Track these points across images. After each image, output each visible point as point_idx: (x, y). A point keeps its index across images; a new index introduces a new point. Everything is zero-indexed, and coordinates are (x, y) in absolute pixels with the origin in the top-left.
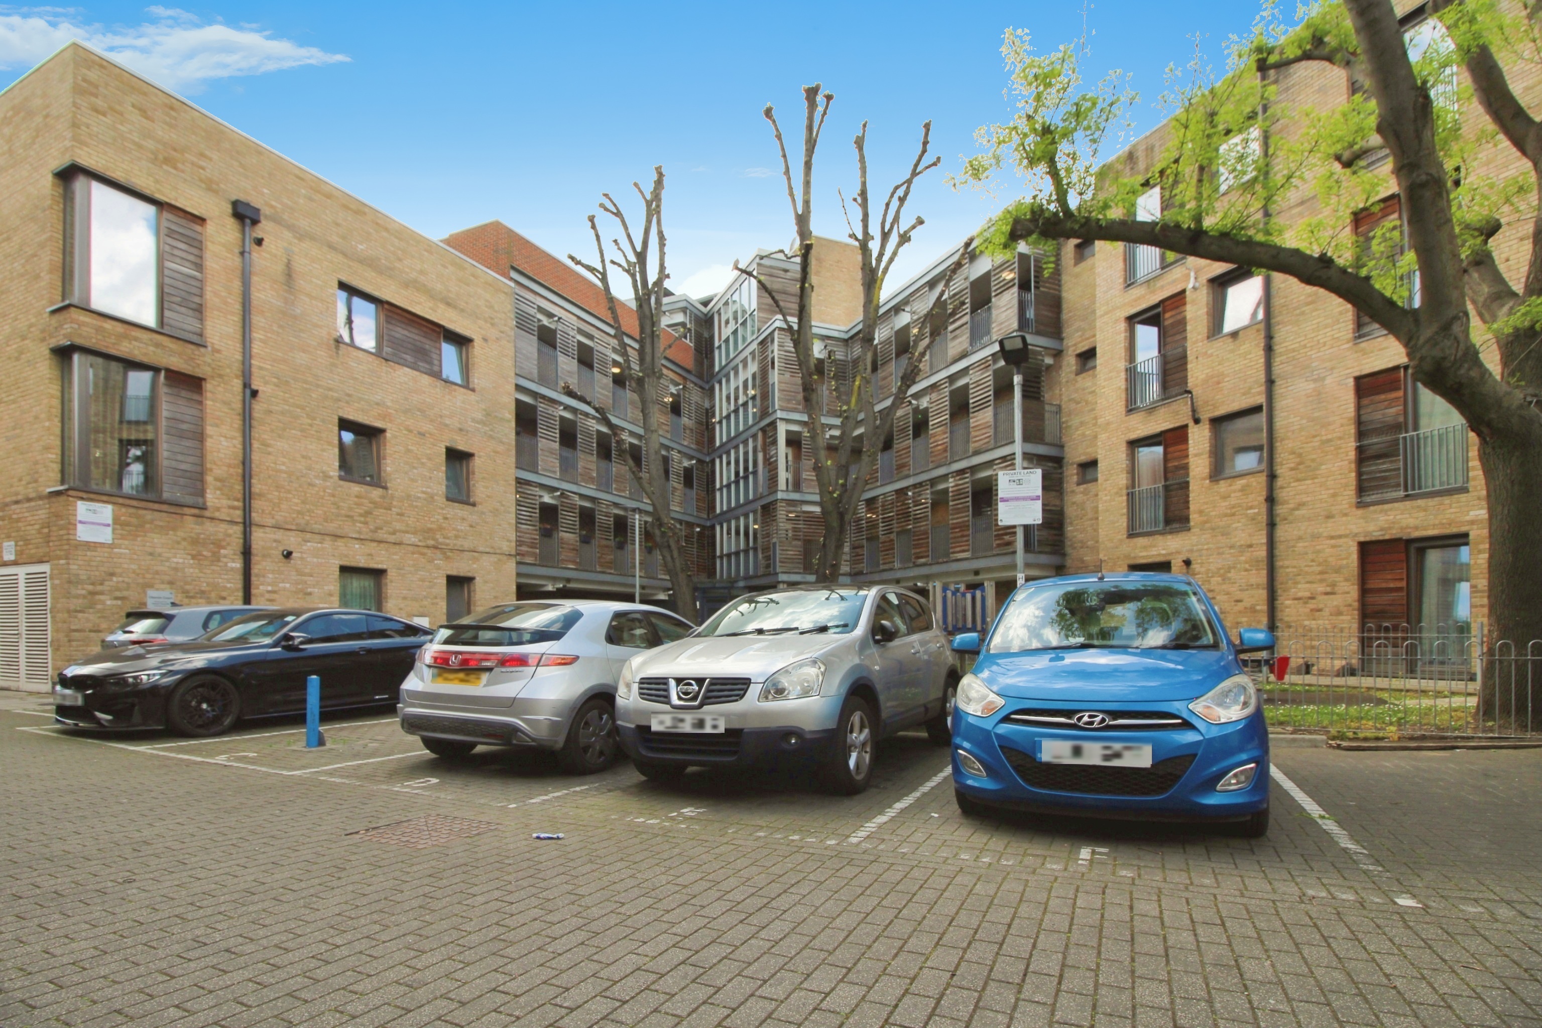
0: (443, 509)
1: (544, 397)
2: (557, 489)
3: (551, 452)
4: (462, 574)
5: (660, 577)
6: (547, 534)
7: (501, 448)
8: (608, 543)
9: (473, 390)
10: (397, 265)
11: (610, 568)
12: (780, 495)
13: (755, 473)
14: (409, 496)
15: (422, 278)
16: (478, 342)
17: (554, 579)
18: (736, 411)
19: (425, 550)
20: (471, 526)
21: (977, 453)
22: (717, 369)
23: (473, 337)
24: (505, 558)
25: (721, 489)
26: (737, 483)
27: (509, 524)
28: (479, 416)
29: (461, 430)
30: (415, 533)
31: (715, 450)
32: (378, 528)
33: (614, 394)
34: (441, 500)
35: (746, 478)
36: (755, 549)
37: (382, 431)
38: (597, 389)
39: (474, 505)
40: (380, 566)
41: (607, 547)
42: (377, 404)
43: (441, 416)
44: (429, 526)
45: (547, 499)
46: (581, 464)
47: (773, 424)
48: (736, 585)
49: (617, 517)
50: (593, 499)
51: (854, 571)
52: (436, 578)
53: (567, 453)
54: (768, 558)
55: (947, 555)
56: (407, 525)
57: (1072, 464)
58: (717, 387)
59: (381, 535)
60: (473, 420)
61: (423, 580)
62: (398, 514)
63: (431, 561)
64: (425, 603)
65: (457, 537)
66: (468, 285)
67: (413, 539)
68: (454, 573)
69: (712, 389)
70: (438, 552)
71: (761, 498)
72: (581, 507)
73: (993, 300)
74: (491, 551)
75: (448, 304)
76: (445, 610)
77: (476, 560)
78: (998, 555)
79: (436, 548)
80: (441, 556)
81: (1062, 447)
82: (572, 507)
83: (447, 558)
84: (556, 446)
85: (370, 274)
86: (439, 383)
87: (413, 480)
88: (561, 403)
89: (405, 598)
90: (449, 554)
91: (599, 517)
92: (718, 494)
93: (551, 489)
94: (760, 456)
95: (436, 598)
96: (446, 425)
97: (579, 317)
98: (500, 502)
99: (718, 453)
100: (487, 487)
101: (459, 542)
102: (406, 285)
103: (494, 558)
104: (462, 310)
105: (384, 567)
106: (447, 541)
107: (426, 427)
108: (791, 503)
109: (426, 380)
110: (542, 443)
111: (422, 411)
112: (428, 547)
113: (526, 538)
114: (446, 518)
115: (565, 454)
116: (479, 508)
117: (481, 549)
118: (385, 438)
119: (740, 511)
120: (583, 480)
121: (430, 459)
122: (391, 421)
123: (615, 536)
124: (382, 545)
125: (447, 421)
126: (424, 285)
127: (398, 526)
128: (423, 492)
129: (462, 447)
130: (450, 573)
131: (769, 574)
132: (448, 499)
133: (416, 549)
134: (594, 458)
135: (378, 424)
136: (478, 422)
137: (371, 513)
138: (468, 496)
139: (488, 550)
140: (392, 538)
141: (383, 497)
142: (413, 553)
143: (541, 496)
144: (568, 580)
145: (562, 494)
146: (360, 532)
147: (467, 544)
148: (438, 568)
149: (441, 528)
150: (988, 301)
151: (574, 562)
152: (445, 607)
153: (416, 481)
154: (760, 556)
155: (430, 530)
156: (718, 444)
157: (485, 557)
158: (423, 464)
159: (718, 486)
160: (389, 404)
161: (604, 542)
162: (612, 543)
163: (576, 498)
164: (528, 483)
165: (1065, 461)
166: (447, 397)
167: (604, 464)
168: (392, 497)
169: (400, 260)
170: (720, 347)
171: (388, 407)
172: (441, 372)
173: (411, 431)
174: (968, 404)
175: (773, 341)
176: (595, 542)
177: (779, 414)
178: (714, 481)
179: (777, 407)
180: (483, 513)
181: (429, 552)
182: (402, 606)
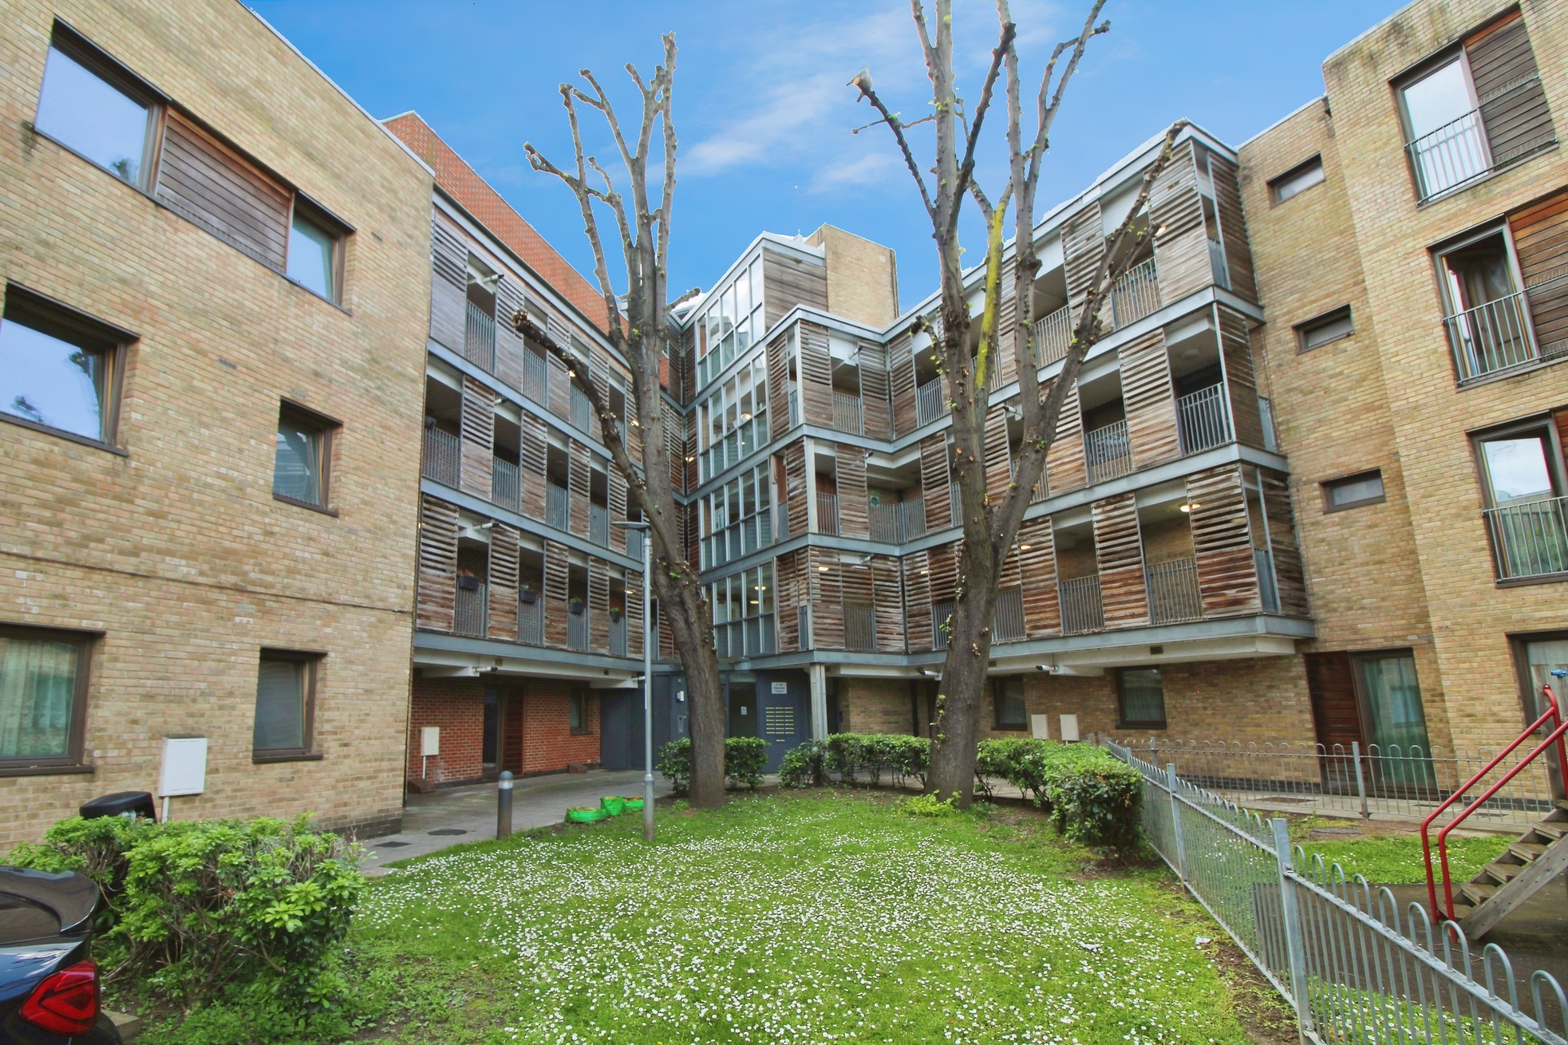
0: (265, 514)
1: (473, 380)
2: (488, 518)
3: (480, 461)
4: (297, 646)
5: (630, 655)
6: (468, 586)
7: (395, 422)
8: (561, 605)
9: (349, 313)
10: (208, 51)
11: (563, 642)
12: (811, 540)
13: (766, 513)
14: (183, 479)
15: (259, 94)
16: (362, 238)
17: (477, 657)
18: (732, 436)
19: (214, 594)
20: (326, 554)
21: (1145, 468)
22: (699, 388)
23: (354, 223)
24: (392, 617)
25: (707, 539)
26: (734, 529)
27: (404, 556)
28: (358, 359)
29: (317, 374)
30: (191, 556)
31: (696, 490)
32: (86, 540)
33: (572, 398)
34: (262, 497)
35: (749, 521)
36: (769, 618)
37: (130, 339)
38: (549, 385)
39: (335, 515)
40: (85, 624)
41: (560, 610)
42: (123, 281)
43: (276, 341)
44: (227, 544)
45: (471, 532)
46: (524, 486)
47: (797, 446)
48: (738, 668)
49: (573, 569)
50: (540, 539)
51: (911, 648)
52: (234, 653)
53: (504, 467)
54: (793, 629)
55: (1100, 622)
56: (172, 538)
57: (1309, 482)
58: (699, 411)
59: (95, 554)
60: (345, 363)
61: (202, 658)
62: (151, 513)
63: (226, 617)
64: (201, 706)
65: (291, 572)
66: (352, 141)
67: (185, 569)
68: (280, 643)
69: (692, 415)
70: (245, 599)
71: (777, 545)
72: (522, 549)
73: (1157, 251)
74: (366, 603)
75: (310, 156)
76: (251, 722)
77: (329, 619)
78: (1212, 621)
79: (242, 591)
80: (252, 608)
81: (1284, 457)
82: (510, 547)
83: (266, 612)
84: (489, 454)
85: (136, 37)
86: (276, 281)
87: (196, 448)
88: (498, 395)
89: (149, 697)
90: (269, 604)
91: (549, 567)
92: (702, 547)
93: (479, 518)
94: (774, 489)
95: (231, 694)
96: (286, 360)
97: (527, 284)
98: (389, 516)
99: (703, 493)
100: (364, 486)
101: (297, 583)
102: (224, 92)
103: (369, 617)
104: (338, 177)
105: (99, 626)
106: (270, 579)
107: (239, 352)
108: (827, 551)
109: (246, 268)
110: (467, 447)
111: (233, 321)
112: (221, 588)
113: (435, 590)
114: (271, 534)
115: (501, 469)
116: (345, 521)
117: (343, 598)
118: (136, 353)
119: (741, 566)
120: (527, 510)
121: (243, 415)
122: (154, 322)
123: (570, 597)
124: (97, 577)
125: (290, 353)
126: (263, 108)
127: (148, 538)
128: (220, 476)
129: (317, 402)
130: (269, 643)
131: (796, 653)
132: (277, 497)
133: (189, 590)
134: (544, 480)
135: (124, 322)
136: (352, 369)
137: (72, 503)
138: (326, 499)
139: (357, 601)
140: (128, 564)
141: (114, 473)
142: (181, 599)
143: (461, 528)
144: (499, 660)
145: (495, 525)
146: (34, 543)
147: (313, 588)
148: (243, 631)
149: (255, 552)
150: (1150, 253)
151: (510, 631)
152: (252, 714)
153: (206, 451)
154: (778, 625)
155: (228, 553)
156: (701, 481)
157: (351, 614)
158: (224, 420)
159: (702, 534)
160: (154, 289)
161: (555, 603)
162: (565, 605)
163: (517, 534)
164: (442, 503)
165: (1293, 478)
166: (293, 310)
167: (556, 491)
168: (139, 475)
169: (214, 46)
170: (703, 362)
171: (149, 294)
172: (284, 266)
173: (203, 353)
174: (1121, 398)
175: (791, 338)
176: (543, 602)
177: (806, 430)
178: (696, 529)
179: (801, 420)
180: (351, 531)
181: (223, 598)
182: (139, 714)
